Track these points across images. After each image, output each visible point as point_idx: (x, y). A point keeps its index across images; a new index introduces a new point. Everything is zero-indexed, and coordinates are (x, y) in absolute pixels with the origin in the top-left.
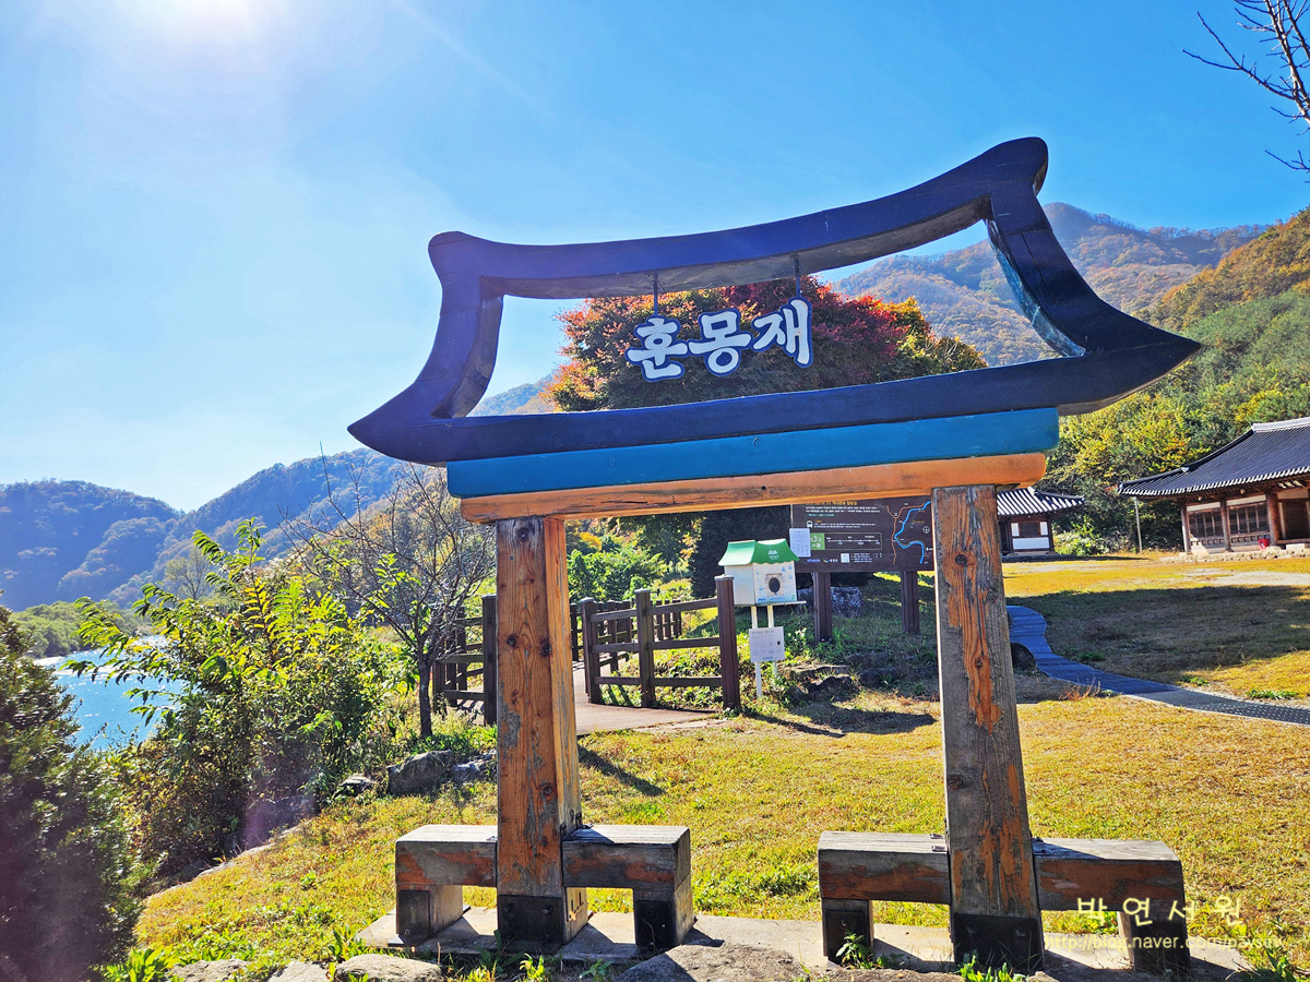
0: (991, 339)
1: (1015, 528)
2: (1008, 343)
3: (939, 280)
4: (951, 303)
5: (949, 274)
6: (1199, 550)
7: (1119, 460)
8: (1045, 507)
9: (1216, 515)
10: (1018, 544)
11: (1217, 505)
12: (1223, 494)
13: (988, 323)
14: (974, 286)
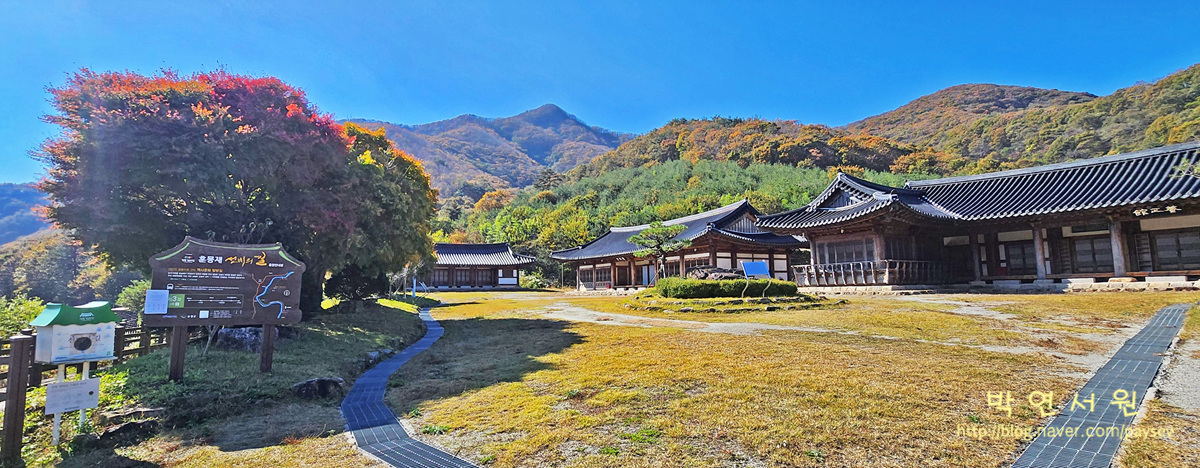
0: (515, 168)
1: (500, 272)
2: (523, 172)
3: (491, 132)
4: (496, 145)
5: (497, 130)
6: (583, 289)
7: (558, 240)
8: (516, 261)
9: (590, 271)
10: (501, 281)
11: (592, 266)
12: (594, 261)
13: (514, 159)
14: (509, 138)
